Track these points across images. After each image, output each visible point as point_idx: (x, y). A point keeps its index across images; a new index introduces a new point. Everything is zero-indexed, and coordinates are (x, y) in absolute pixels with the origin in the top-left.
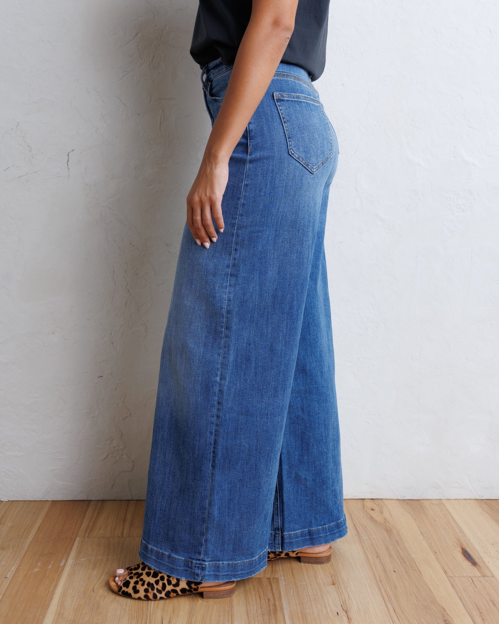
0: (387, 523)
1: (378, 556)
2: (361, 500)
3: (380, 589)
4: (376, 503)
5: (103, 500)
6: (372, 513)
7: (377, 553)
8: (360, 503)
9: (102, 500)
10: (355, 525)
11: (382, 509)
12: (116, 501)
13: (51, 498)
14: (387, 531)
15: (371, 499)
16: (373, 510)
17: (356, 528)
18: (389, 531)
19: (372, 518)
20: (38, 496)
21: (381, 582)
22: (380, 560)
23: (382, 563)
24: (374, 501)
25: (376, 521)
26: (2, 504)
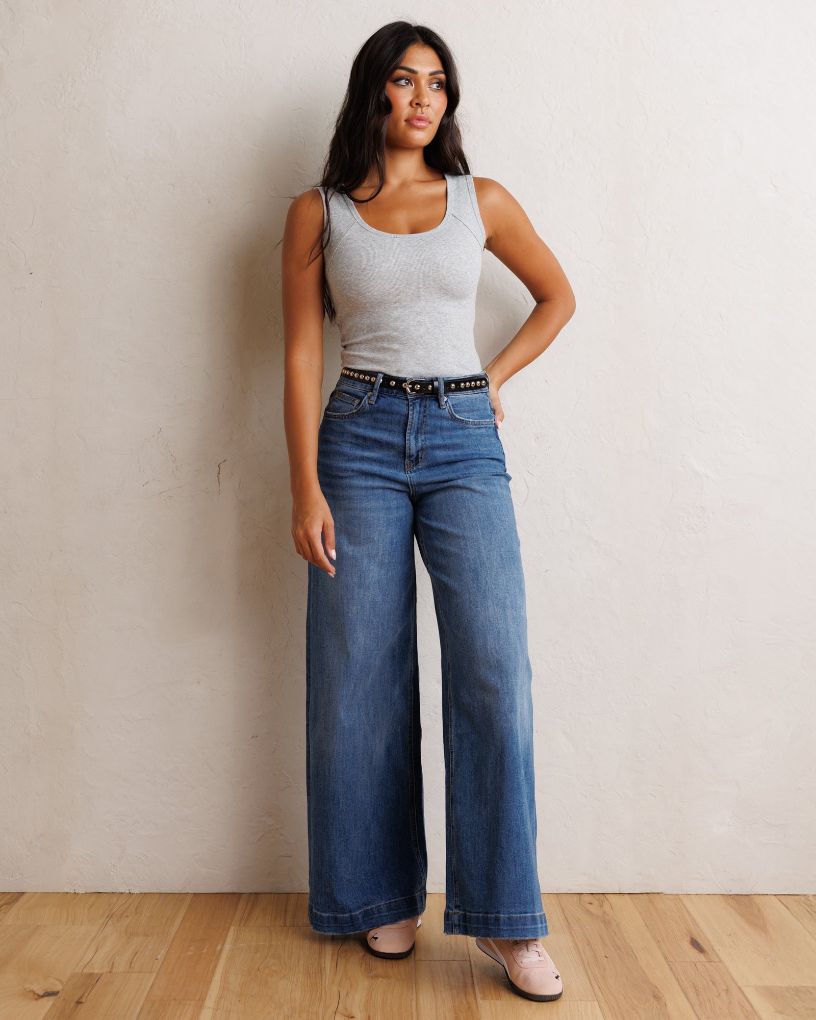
0: (606, 916)
1: (589, 944)
2: (577, 895)
3: (586, 971)
4: (596, 897)
5: (257, 893)
6: (589, 907)
7: (588, 941)
8: (576, 898)
9: (255, 893)
10: (566, 918)
11: (603, 903)
12: (273, 895)
13: (191, 889)
14: (605, 922)
15: (591, 894)
16: (590, 904)
17: (567, 920)
18: (607, 923)
19: (588, 912)
20: (177, 888)
21: (588, 965)
22: (591, 947)
23: (593, 951)
24: (594, 895)
25: (593, 914)
26: (133, 896)
